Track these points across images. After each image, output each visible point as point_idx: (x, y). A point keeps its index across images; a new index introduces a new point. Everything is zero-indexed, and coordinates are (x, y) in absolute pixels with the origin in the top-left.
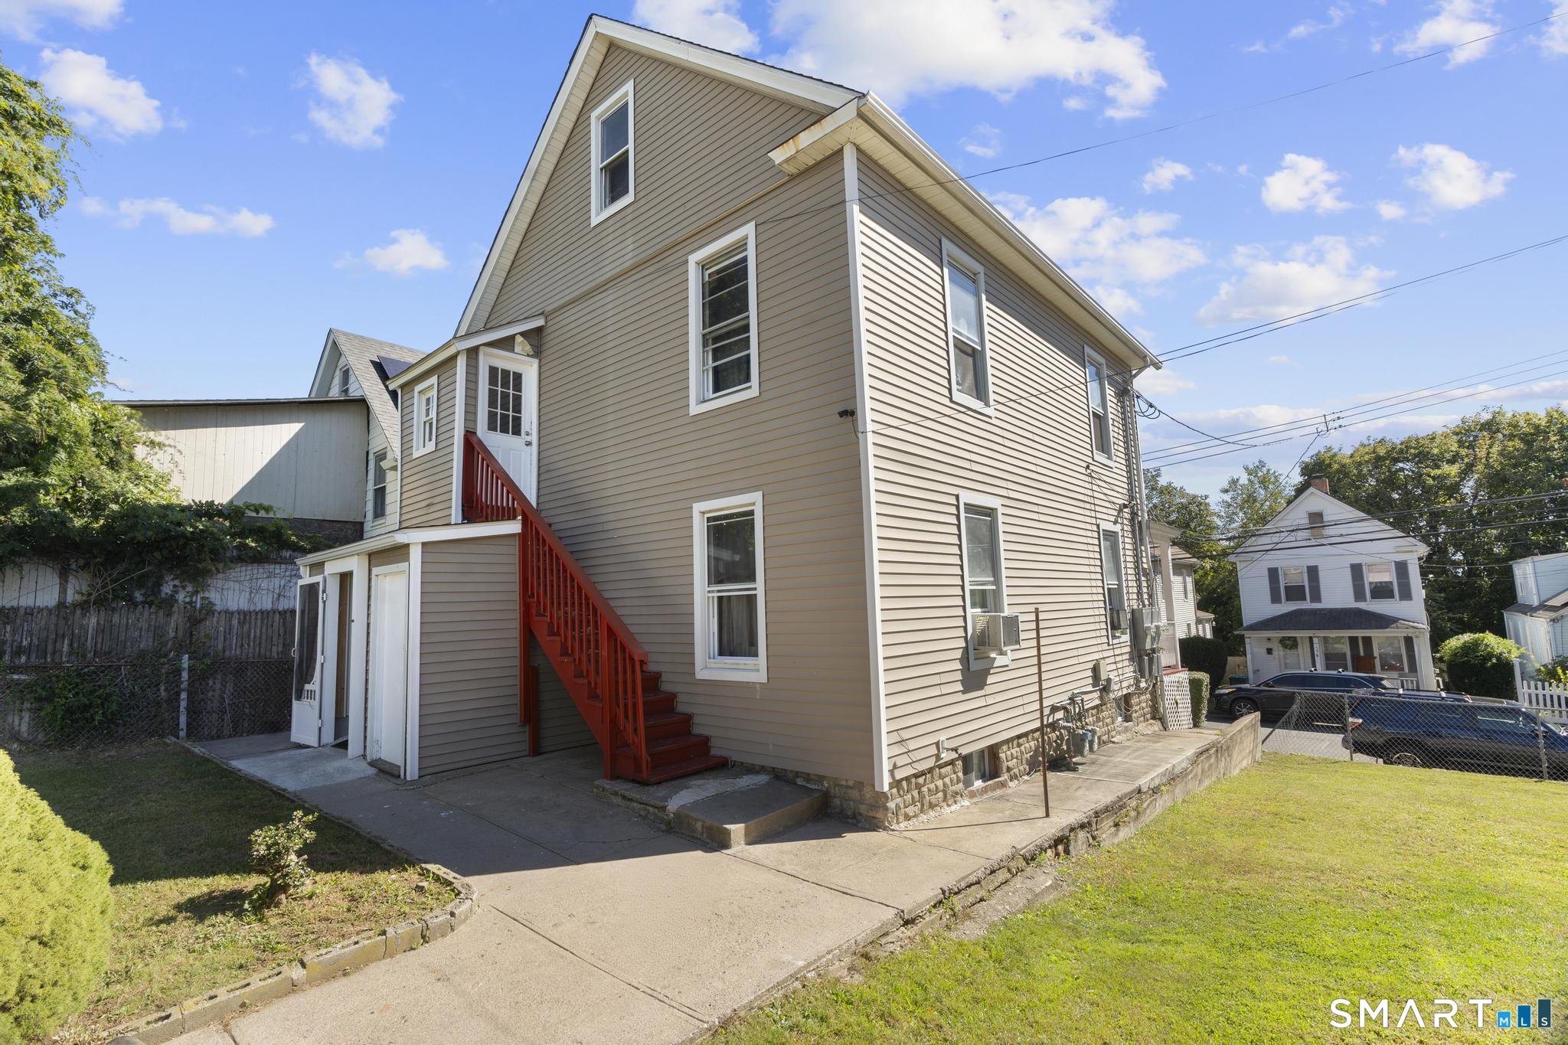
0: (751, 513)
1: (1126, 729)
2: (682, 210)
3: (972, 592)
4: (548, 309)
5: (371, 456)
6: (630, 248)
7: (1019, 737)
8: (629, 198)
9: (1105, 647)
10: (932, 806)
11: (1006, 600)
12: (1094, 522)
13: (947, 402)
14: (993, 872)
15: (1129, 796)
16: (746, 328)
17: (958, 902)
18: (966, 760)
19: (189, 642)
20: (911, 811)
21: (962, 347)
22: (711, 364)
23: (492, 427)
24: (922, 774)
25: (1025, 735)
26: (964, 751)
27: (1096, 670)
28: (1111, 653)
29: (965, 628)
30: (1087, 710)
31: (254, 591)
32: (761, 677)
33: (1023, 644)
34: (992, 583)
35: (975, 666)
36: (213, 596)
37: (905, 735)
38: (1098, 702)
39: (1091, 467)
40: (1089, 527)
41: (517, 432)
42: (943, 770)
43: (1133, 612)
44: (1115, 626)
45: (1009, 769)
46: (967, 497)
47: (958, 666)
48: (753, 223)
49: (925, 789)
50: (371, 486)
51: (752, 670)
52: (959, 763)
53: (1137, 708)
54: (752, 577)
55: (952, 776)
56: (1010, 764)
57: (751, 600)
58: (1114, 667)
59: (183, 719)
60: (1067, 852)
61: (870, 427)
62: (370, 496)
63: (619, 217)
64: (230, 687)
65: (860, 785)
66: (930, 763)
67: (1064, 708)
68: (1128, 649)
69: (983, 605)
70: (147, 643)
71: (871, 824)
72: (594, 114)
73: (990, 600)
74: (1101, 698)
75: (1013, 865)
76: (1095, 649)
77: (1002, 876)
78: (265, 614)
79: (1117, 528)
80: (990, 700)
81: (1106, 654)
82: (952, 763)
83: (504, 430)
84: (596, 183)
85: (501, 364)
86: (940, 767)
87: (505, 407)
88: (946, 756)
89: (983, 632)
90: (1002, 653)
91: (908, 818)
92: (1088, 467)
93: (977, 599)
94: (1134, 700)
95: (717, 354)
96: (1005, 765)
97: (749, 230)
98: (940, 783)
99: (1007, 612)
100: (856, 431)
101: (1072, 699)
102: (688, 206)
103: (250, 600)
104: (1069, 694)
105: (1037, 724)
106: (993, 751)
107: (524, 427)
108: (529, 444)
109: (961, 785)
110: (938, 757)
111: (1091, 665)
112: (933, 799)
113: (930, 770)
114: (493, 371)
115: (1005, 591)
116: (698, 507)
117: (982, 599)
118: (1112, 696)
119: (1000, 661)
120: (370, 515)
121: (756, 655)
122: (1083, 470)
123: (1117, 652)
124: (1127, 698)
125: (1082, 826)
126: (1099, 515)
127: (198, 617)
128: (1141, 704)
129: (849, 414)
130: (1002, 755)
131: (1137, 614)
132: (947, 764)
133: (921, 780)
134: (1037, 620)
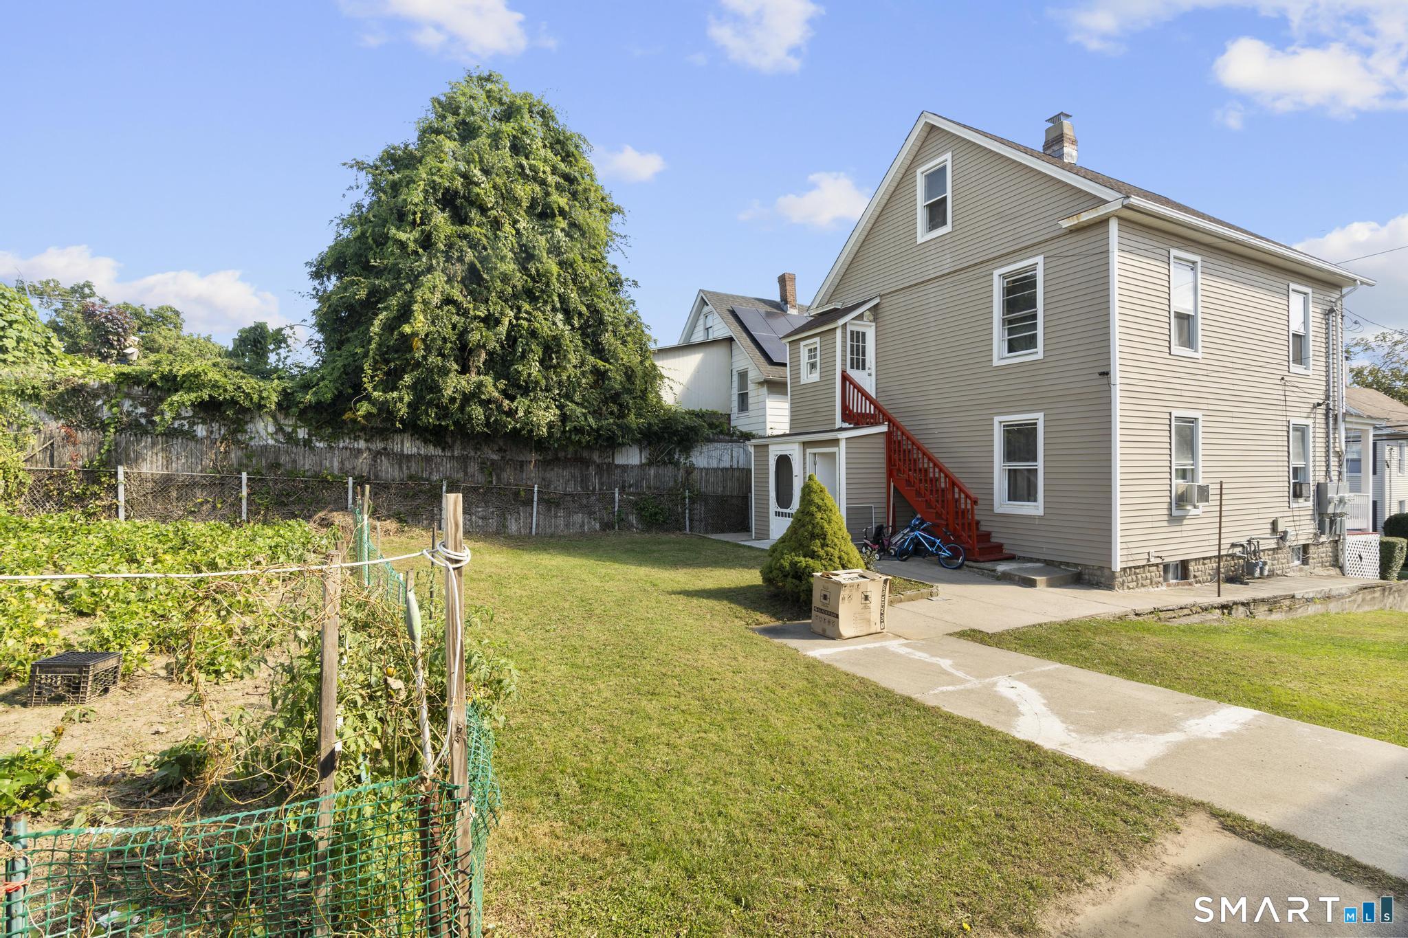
0: (1036, 424)
1: (1301, 570)
2: (989, 241)
3: (1176, 470)
4: (883, 293)
5: (735, 373)
6: (949, 261)
7: (1204, 559)
8: (947, 229)
9: (1287, 509)
10: (1143, 585)
11: (1201, 475)
12: (1284, 418)
13: (1167, 356)
14: (1181, 608)
15: (1285, 598)
16: (1034, 317)
17: (1162, 615)
18: (1166, 567)
19: (687, 484)
20: (1131, 585)
21: (1181, 317)
22: (1007, 338)
23: (852, 367)
24: (1139, 567)
25: (1210, 558)
26: (1167, 560)
27: (1274, 524)
28: (1291, 514)
29: (1171, 491)
30: (1263, 551)
31: (710, 457)
32: (1041, 512)
33: (1211, 503)
34: (1192, 465)
35: (1175, 513)
36: (693, 460)
37: (1131, 545)
38: (1275, 546)
39: (1286, 378)
40: (1280, 423)
41: (864, 368)
42: (1151, 569)
43: (1318, 485)
44: (1297, 495)
45: (1195, 577)
46: (1176, 413)
47: (1166, 512)
48: (1042, 256)
49: (1139, 576)
50: (735, 392)
51: (1035, 509)
52: (1161, 566)
53: (1315, 556)
54: (1035, 459)
55: (1157, 574)
56: (1197, 574)
57: (1034, 472)
58: (1292, 524)
59: (687, 523)
60: (1230, 613)
61: (1118, 381)
62: (735, 398)
63: (938, 240)
64: (703, 508)
65: (1101, 568)
66: (1144, 562)
67: (1242, 546)
68: (1311, 512)
69: (1184, 477)
70: (671, 484)
71: (1110, 587)
72: (919, 171)
73: (1189, 475)
74: (1278, 543)
75: (1194, 609)
76: (1277, 509)
77: (1186, 611)
78: (715, 470)
79: (1309, 422)
80: (1184, 534)
81: (1286, 514)
82: (1157, 565)
83: (858, 368)
84: (921, 216)
85: (856, 329)
86: (1149, 566)
87: (858, 354)
88: (1153, 561)
89: (1183, 493)
90: (1195, 507)
91: (1129, 588)
92: (1283, 379)
93: (1180, 473)
94: (1312, 550)
95: (1011, 332)
96: (1192, 574)
97: (1040, 259)
98: (1149, 575)
99: (1201, 482)
100: (1109, 384)
101: (1249, 542)
102: (993, 240)
103: (708, 463)
104: (1248, 538)
105: (1216, 553)
106: (1184, 564)
107: (867, 365)
108: (870, 375)
109: (1161, 579)
110: (1149, 560)
111: (1271, 521)
112: (1144, 582)
113: (1144, 566)
114: (852, 332)
115: (1201, 469)
116: (997, 419)
117: (1183, 474)
118: (1288, 544)
119: (1193, 511)
120: (735, 410)
121: (1035, 501)
122: (1279, 382)
123: (1295, 513)
124: (1305, 548)
125: (1243, 604)
126: (1288, 414)
127: (690, 470)
128: (1321, 553)
129: (1106, 374)
130: (1191, 568)
131: (1322, 488)
132: (1153, 565)
133: (1138, 571)
134: (1221, 488)
